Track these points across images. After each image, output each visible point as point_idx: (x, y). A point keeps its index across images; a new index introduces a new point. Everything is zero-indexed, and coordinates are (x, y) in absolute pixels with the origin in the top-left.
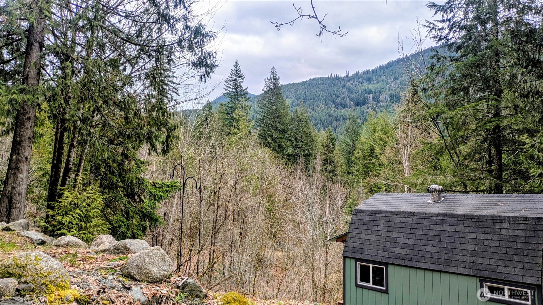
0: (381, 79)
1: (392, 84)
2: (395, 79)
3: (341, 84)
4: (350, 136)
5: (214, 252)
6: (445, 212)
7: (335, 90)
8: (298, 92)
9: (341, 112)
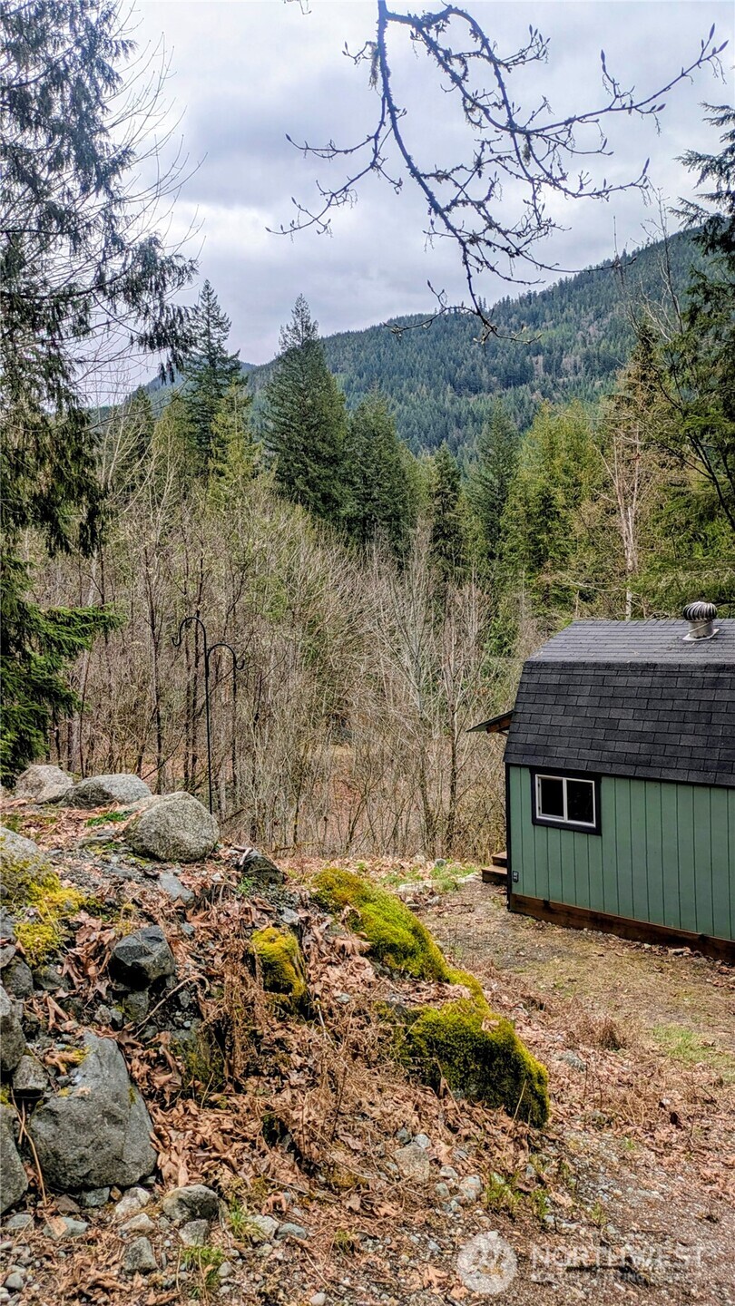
0: (564, 315)
1: (591, 330)
2: (599, 316)
3: (467, 333)
4: (492, 462)
5: (194, 760)
6: (720, 660)
7: (452, 346)
8: (362, 354)
9: (468, 403)
